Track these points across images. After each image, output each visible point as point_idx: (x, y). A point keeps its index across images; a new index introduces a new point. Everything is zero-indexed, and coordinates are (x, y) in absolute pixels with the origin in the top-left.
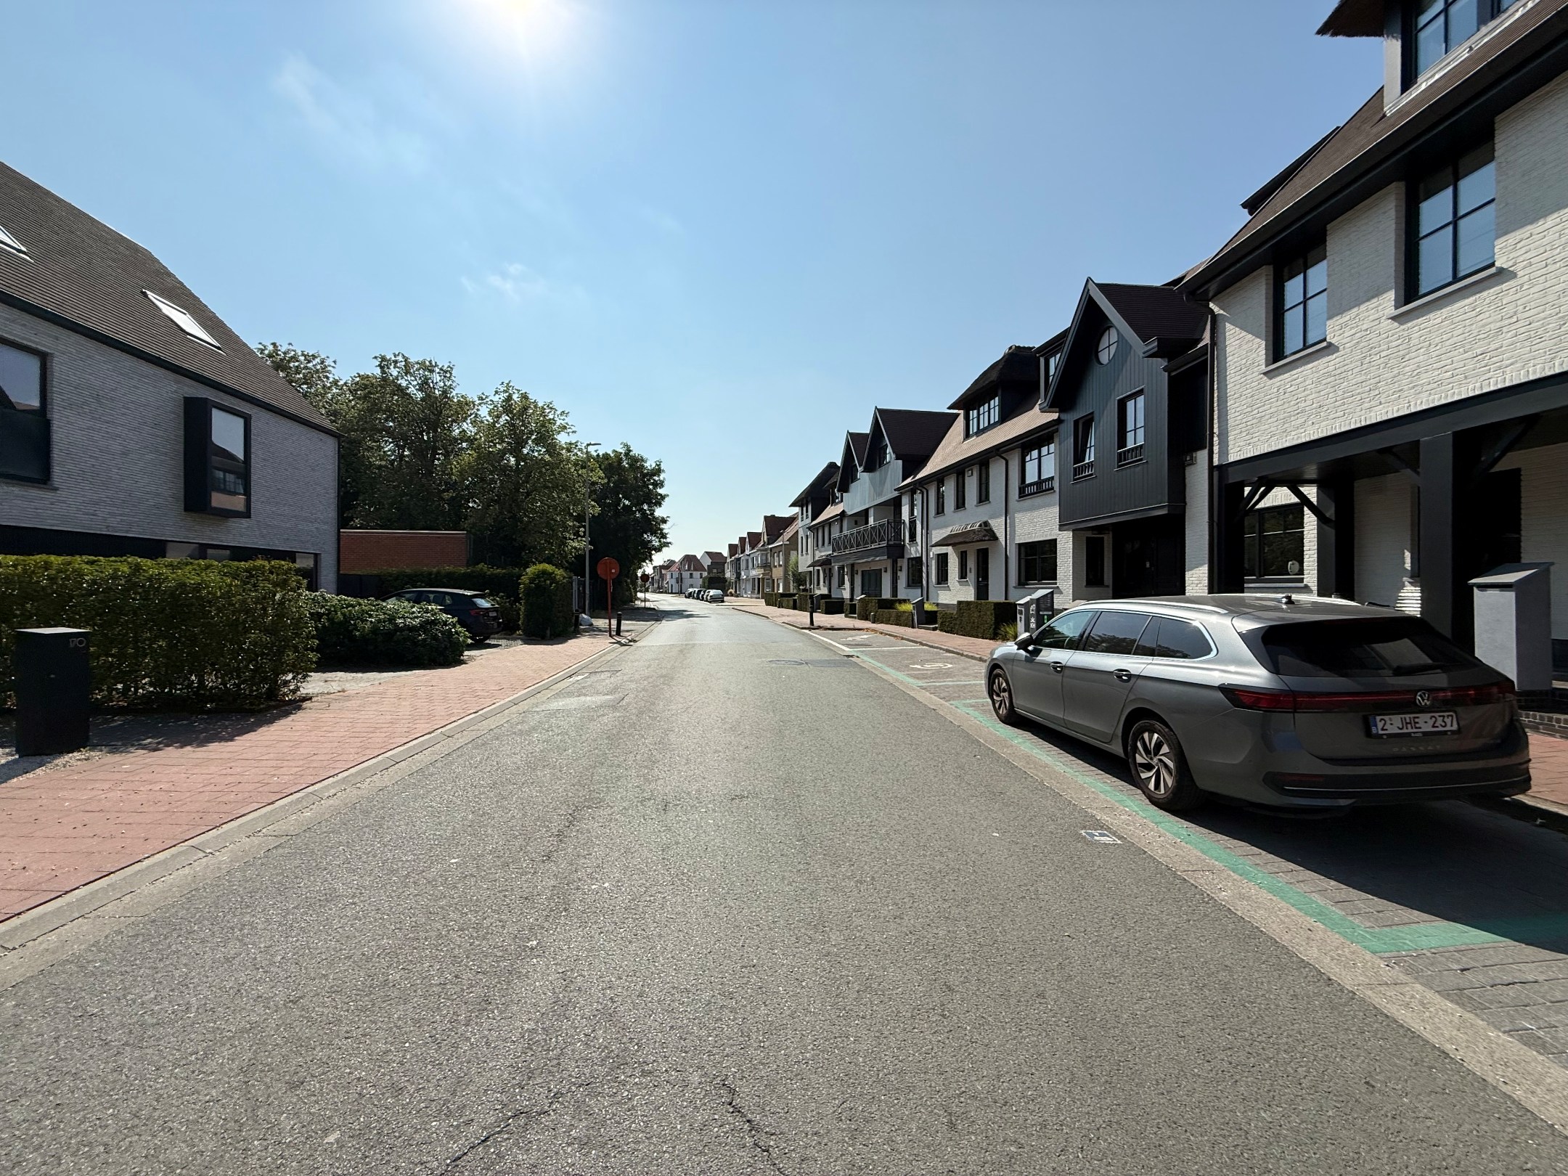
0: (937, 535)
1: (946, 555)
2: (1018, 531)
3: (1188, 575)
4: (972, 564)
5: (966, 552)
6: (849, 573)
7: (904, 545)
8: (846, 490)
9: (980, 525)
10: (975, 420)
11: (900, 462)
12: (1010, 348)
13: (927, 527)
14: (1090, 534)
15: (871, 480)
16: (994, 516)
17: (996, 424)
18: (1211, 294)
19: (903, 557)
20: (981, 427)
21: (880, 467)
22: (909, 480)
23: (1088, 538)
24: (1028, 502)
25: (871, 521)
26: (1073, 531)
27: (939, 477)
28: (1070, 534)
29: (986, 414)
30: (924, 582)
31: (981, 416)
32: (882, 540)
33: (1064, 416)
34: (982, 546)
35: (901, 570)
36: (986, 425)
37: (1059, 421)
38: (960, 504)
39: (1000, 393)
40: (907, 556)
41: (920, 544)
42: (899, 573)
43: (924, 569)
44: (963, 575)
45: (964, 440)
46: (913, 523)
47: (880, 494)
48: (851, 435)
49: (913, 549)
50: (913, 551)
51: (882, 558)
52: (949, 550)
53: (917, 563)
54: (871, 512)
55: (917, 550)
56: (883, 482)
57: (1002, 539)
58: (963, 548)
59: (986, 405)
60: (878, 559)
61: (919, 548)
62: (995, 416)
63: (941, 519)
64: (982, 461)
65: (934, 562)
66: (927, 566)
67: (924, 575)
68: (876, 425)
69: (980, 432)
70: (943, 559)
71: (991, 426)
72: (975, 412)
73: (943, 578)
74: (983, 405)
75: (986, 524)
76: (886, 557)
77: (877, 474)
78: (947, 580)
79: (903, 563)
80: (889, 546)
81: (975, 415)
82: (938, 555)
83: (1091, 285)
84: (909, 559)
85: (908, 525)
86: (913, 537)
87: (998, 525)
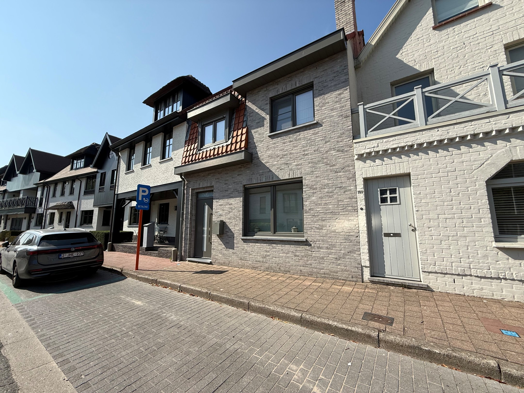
0: (51, 205)
1: (54, 213)
2: (82, 206)
3: (124, 222)
4: (64, 217)
5: (62, 212)
6: (5, 219)
7: (36, 208)
8: (10, 180)
9: (68, 203)
10: (76, 164)
11: (39, 173)
12: (93, 143)
13: (47, 201)
14: (104, 209)
15: (24, 178)
16: (74, 200)
17: (82, 168)
18: (120, 149)
19: (35, 213)
20: (77, 167)
21: (29, 173)
22: (42, 181)
23: (104, 210)
24: (86, 197)
25: (21, 196)
26: (99, 208)
27: (56, 182)
28: (98, 209)
29: (80, 163)
30: (43, 224)
31: (78, 164)
32: (23, 205)
33: (99, 171)
34: (69, 210)
35: (33, 219)
36: (79, 167)
37: (97, 172)
38: (63, 194)
39: (85, 157)
40: (37, 213)
41: (43, 208)
42: (32, 220)
43: (44, 218)
44: (60, 221)
45: (70, 170)
46: (41, 199)
47: (27, 185)
48: (16, 157)
49: (40, 210)
50: (40, 211)
51: (22, 213)
52: (56, 211)
53: (41, 216)
54: (22, 192)
55: (42, 210)
56: (29, 180)
57: (76, 209)
58: (61, 211)
59: (80, 161)
60: (19, 213)
61: (43, 210)
62: (82, 165)
63: (54, 199)
64: (73, 179)
65: (49, 216)
66: (45, 217)
67: (44, 221)
68: (29, 155)
69: (77, 169)
70: (53, 215)
71: (80, 168)
72: (76, 161)
73: (52, 222)
74: (79, 160)
75: (71, 202)
76: (24, 213)
77: (27, 176)
78: (53, 223)
79: (35, 216)
80: (26, 208)
81: (76, 162)
82: (51, 213)
83: (107, 135)
84: (38, 214)
85: (39, 200)
86: (41, 205)
87: (75, 203)
